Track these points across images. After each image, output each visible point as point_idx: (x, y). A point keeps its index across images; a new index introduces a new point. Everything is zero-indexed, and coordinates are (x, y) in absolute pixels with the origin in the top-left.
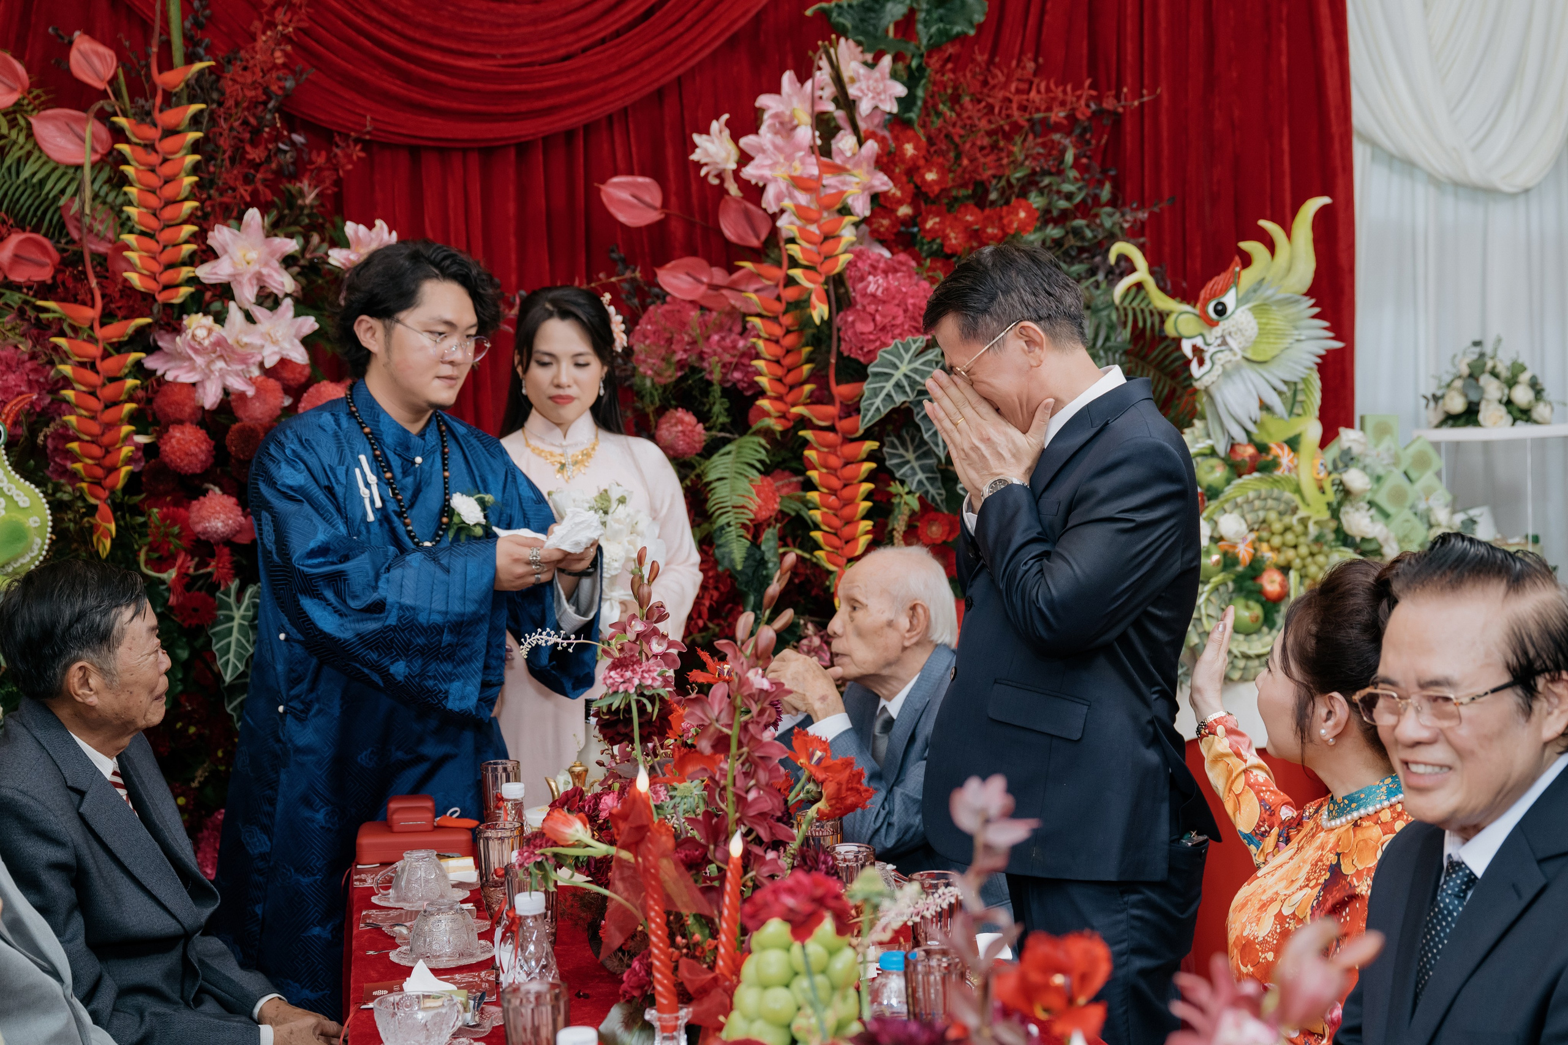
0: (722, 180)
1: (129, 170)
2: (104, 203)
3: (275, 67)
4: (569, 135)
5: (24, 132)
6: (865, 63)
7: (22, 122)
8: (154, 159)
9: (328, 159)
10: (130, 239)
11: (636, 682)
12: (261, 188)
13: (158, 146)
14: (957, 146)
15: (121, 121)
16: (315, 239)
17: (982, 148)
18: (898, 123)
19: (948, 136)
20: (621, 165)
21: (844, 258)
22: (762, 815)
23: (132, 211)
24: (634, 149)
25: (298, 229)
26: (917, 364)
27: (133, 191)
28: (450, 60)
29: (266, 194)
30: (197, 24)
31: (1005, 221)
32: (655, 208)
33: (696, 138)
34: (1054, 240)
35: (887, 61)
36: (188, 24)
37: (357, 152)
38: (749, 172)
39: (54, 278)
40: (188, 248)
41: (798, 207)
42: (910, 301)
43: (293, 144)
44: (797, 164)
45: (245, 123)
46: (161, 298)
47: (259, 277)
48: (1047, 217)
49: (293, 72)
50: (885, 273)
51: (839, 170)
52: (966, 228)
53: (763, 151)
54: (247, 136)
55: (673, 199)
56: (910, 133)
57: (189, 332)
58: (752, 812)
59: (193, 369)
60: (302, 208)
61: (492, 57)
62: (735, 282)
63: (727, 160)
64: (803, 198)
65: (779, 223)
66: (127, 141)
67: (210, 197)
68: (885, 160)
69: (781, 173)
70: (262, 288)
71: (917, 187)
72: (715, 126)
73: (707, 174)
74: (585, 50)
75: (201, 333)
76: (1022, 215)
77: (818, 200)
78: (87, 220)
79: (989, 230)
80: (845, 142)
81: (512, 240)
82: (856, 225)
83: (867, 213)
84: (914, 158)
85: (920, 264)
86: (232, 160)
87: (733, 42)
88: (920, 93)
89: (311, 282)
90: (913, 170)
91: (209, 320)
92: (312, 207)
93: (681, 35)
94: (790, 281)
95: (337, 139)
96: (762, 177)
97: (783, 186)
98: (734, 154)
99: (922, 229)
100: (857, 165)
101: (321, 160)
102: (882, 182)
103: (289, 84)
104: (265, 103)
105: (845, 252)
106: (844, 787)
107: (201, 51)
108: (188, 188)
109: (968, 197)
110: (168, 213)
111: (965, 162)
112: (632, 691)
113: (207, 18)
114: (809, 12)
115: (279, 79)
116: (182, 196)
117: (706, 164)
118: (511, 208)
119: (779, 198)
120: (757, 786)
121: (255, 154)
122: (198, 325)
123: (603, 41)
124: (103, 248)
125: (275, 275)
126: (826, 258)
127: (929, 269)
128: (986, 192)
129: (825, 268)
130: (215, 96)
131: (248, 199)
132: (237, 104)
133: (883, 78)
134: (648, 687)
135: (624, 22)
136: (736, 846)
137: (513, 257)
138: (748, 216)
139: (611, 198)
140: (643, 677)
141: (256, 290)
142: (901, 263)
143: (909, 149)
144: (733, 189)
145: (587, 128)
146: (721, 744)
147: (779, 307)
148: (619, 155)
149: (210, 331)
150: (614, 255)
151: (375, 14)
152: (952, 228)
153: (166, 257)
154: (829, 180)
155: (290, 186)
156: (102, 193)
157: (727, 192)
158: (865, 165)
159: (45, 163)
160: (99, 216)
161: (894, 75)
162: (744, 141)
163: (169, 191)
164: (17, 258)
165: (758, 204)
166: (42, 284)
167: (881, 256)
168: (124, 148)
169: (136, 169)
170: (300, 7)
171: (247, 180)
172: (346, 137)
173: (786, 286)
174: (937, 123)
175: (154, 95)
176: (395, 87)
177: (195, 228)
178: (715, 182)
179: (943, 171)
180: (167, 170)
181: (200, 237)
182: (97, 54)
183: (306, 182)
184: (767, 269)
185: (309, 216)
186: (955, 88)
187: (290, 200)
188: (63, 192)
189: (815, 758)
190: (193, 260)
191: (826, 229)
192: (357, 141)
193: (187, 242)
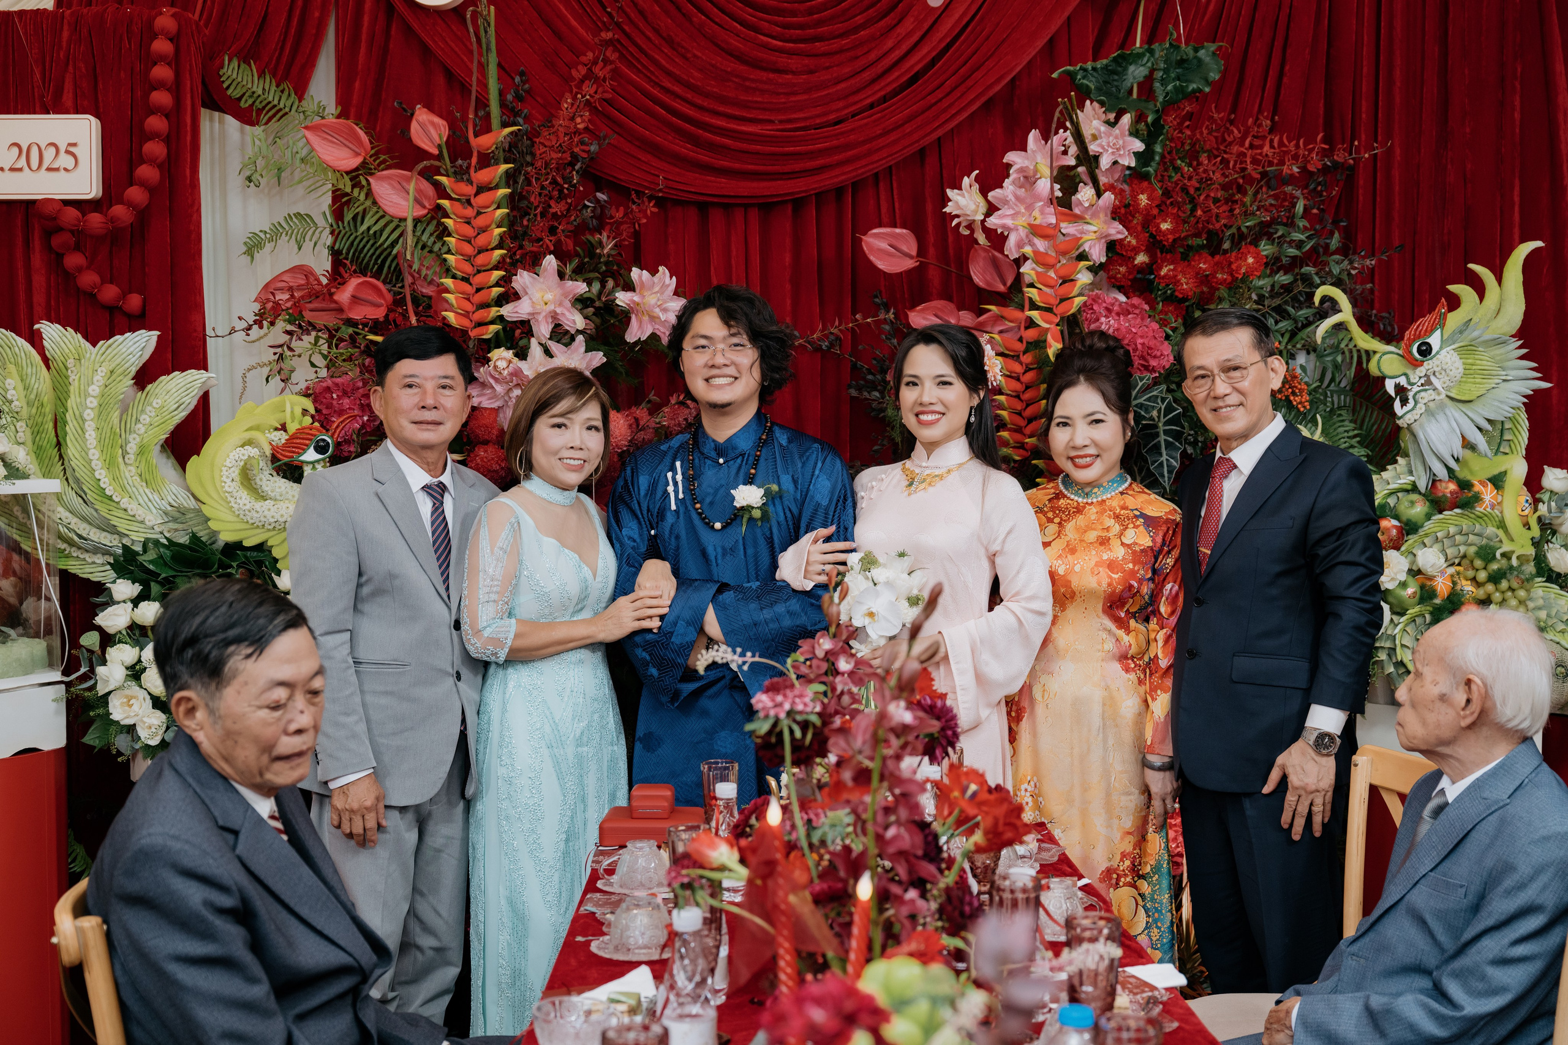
0: (972, 231)
1: (449, 222)
2: (430, 252)
3: (577, 132)
4: (839, 191)
5: (365, 190)
6: (1108, 122)
7: (364, 182)
8: (469, 212)
9: (626, 214)
10: (448, 282)
11: (787, 706)
12: (563, 238)
13: (472, 201)
14: (1192, 200)
15: (443, 179)
16: (610, 283)
17: (1216, 201)
18: (1136, 176)
19: (1185, 190)
20: (885, 219)
21: (1078, 301)
22: (902, 854)
23: (450, 258)
24: (897, 205)
25: (597, 275)
26: (1141, 400)
27: (451, 241)
28: (732, 126)
29: (569, 244)
30: (518, 97)
31: (1234, 267)
32: (911, 257)
33: (950, 193)
34: (1283, 286)
35: (1126, 119)
36: (509, 97)
37: (651, 208)
38: (993, 221)
39: (387, 316)
40: (497, 291)
41: (1036, 253)
42: (1140, 341)
43: (598, 201)
44: (1036, 213)
45: (554, 182)
46: (472, 334)
47: (554, 316)
48: (1274, 265)
49: (598, 138)
50: (1118, 314)
51: (1077, 219)
52: (1198, 273)
53: (1006, 202)
54: (556, 193)
55: (932, 251)
56: (1145, 184)
57: (491, 363)
58: (891, 850)
59: (495, 396)
60: (600, 256)
61: (771, 122)
62: (981, 324)
63: (976, 212)
64: (1041, 245)
65: (1021, 270)
66: (448, 197)
67: (521, 247)
68: (1123, 211)
69: (1022, 221)
70: (557, 326)
71: (1152, 236)
72: (966, 181)
73: (959, 224)
74: (853, 116)
75: (502, 364)
76: (1250, 260)
77: (1055, 247)
78: (416, 266)
79: (1219, 276)
80: (1085, 194)
81: (788, 286)
82: (1094, 269)
83: (1103, 260)
84: (1148, 208)
85: (1153, 308)
86: (543, 215)
87: (988, 105)
88: (1158, 148)
89: (604, 321)
90: (1149, 221)
91: (509, 354)
92: (609, 255)
93: (940, 100)
94: (1031, 323)
95: (634, 196)
96: (1004, 226)
97: (1022, 233)
98: (983, 207)
99: (1158, 276)
100: (1095, 215)
101: (619, 215)
102: (1117, 231)
103: (594, 148)
104: (572, 164)
105: (1080, 295)
106: (1001, 822)
107: (521, 121)
108: (498, 238)
109: (1203, 247)
110: (480, 260)
111: (1199, 212)
112: (782, 715)
113: (526, 92)
114: (1055, 75)
115: (582, 143)
116: (493, 245)
117: (957, 216)
118: (788, 259)
119: (1020, 245)
120: (898, 823)
121: (556, 208)
122: (501, 357)
123: (871, 106)
124: (428, 290)
125: (567, 313)
126: (1062, 300)
127: (1161, 312)
128: (1221, 242)
129: (1059, 310)
130: (529, 158)
131: (552, 248)
132: (547, 164)
133: (1122, 135)
134: (801, 713)
135: (889, 89)
136: (865, 889)
137: (789, 302)
138: (995, 264)
139: (871, 248)
140: (793, 703)
141: (551, 327)
142: (1134, 306)
143: (1143, 199)
144: (981, 238)
145: (853, 184)
146: (863, 777)
147: (1020, 347)
148: (884, 210)
149: (510, 362)
150: (877, 300)
151: (669, 85)
152: (1184, 274)
153: (478, 298)
154: (1068, 228)
155: (590, 237)
156: (430, 243)
157: (976, 242)
158: (1102, 215)
159: (383, 217)
160: (426, 263)
161: (1134, 133)
162: (991, 195)
163: (481, 240)
164: (355, 299)
165: (1002, 252)
166: (376, 321)
167: (1117, 300)
168: (445, 203)
169: (455, 221)
170: (604, 80)
171: (553, 231)
172: (639, 194)
173: (1026, 328)
174: (1175, 177)
175: (470, 157)
176: (685, 149)
177: (503, 273)
178: (967, 232)
179: (1178, 221)
180: (480, 221)
181: (506, 281)
182: (433, 124)
183: (605, 234)
184: (1011, 312)
185: (607, 264)
186: (1193, 145)
187: (591, 250)
188: (396, 241)
189: (969, 792)
190: (501, 301)
191: (1063, 273)
192: (650, 198)
193: (497, 284)
